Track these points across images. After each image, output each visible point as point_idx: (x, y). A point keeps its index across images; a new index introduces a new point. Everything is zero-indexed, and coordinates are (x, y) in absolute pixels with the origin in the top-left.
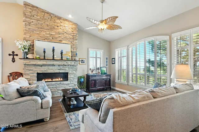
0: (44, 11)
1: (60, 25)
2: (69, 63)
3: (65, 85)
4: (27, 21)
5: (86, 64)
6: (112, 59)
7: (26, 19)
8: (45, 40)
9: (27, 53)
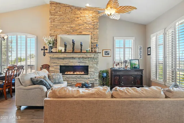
0: (66, 5)
1: (80, 16)
2: (89, 55)
3: (86, 80)
4: (53, 18)
5: (110, 56)
6: (148, 48)
7: (51, 16)
8: (66, 33)
9: (51, 48)
